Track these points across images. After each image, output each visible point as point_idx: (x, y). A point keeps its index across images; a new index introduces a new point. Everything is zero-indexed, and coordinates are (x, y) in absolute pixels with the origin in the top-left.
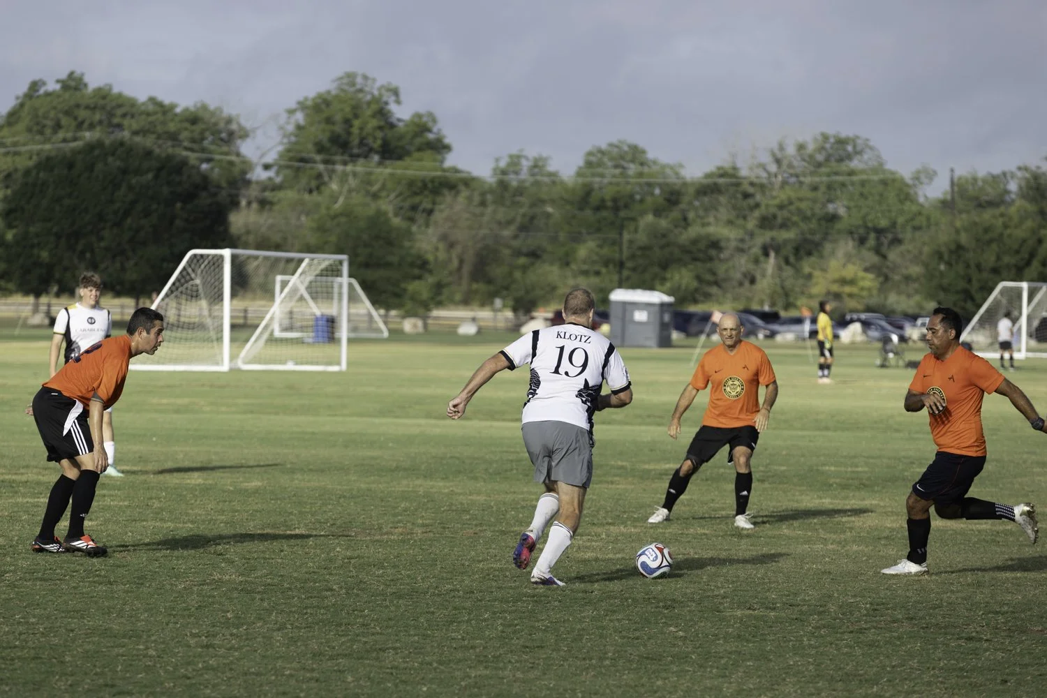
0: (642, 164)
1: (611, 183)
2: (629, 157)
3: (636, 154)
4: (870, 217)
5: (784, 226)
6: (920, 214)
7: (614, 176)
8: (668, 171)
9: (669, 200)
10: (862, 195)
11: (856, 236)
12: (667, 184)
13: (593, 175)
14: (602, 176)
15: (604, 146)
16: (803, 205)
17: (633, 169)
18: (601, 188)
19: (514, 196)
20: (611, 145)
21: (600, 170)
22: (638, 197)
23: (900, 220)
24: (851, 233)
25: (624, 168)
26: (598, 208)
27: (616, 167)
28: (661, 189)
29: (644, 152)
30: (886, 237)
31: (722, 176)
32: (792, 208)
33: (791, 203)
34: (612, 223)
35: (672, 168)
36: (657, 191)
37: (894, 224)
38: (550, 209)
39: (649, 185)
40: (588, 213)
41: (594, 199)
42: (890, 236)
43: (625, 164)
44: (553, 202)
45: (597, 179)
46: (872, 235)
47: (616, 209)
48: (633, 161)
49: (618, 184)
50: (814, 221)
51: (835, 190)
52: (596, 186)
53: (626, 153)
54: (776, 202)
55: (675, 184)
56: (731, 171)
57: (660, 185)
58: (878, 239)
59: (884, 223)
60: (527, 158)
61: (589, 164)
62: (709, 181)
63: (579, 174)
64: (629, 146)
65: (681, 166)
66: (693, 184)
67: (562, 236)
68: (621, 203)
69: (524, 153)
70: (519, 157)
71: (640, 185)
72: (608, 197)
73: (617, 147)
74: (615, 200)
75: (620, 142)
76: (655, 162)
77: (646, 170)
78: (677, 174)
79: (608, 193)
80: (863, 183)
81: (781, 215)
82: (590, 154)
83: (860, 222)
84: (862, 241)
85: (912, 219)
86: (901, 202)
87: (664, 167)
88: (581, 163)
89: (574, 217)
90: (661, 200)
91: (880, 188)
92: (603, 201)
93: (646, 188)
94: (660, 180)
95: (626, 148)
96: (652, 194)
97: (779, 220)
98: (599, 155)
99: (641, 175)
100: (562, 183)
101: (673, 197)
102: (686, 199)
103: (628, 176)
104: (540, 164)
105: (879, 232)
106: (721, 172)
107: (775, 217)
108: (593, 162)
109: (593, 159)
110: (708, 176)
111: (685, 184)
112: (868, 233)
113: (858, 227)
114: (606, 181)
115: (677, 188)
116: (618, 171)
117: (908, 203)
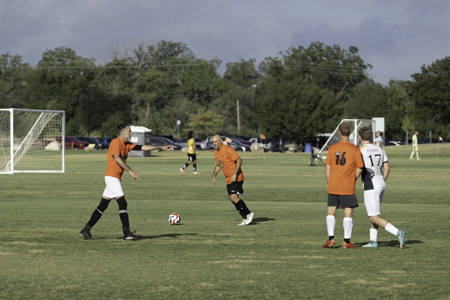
0: (73, 59)
1: (57, 69)
2: (66, 55)
3: (70, 54)
4: (195, 85)
5: (150, 90)
6: (221, 83)
7: (58, 65)
8: (87, 62)
9: (88, 78)
10: (190, 73)
11: (188, 95)
12: (87, 69)
13: (48, 65)
14: (52, 65)
15: (53, 50)
16: (160, 80)
17: (68, 62)
18: (52, 72)
19: (5, 76)
20: (57, 49)
21: (51, 62)
22: (71, 77)
23: (211, 87)
24: (185, 94)
25: (63, 61)
26: (50, 83)
27: (60, 60)
28: (83, 71)
29: (74, 52)
30: (203, 96)
31: (117, 65)
32: (155, 81)
33: (154, 79)
34: (58, 90)
35: (89, 60)
36: (82, 73)
37: (208, 89)
38: (24, 83)
39: (78, 70)
40: (46, 85)
41: (48, 78)
42: (205, 95)
43: (65, 59)
44: (26, 79)
45: (50, 67)
46: (197, 95)
47: (60, 83)
48: (68, 58)
49: (61, 69)
50: (165, 88)
51: (176, 71)
52: (49, 70)
53: (65, 53)
54: (147, 78)
55: (91, 69)
56: (122, 62)
57: (83, 69)
58: (199, 96)
59: (203, 88)
60: (10, 57)
61: (45, 59)
62: (110, 67)
63: (40, 64)
64: (66, 49)
65: (94, 60)
66: (101, 69)
67: (31, 98)
68: (63, 80)
69: (9, 54)
70: (7, 56)
71: (72, 69)
72: (56, 76)
73: (60, 50)
74: (60, 78)
75: (61, 47)
76: (80, 58)
77: (76, 62)
78: (92, 64)
79: (56, 75)
80: (191, 68)
81: (149, 85)
82: (46, 54)
83: (190, 88)
84: (192, 97)
85: (217, 86)
86: (211, 77)
87: (85, 60)
88: (41, 59)
89: (38, 87)
90: (84, 77)
91: (200, 70)
92: (53, 78)
93: (76, 71)
94: (82, 68)
95: (64, 51)
96: (79, 74)
97: (148, 87)
98: (50, 54)
99: (73, 64)
100: (30, 69)
101: (90, 75)
102: (97, 76)
103: (66, 65)
104: (17, 59)
105: (200, 93)
106: (117, 62)
107: (145, 86)
108: (48, 58)
109: (47, 56)
110: (109, 65)
111: (96, 69)
112: (194, 94)
113: (189, 91)
114: (54, 68)
115: (92, 71)
116: (60, 63)
117: (214, 78)
